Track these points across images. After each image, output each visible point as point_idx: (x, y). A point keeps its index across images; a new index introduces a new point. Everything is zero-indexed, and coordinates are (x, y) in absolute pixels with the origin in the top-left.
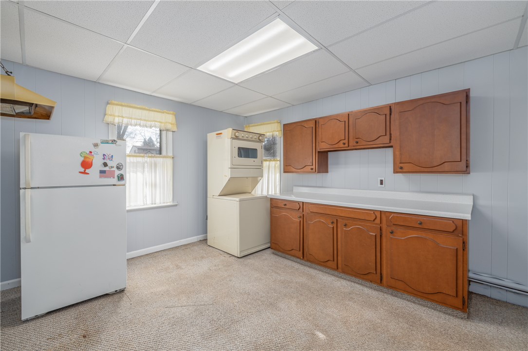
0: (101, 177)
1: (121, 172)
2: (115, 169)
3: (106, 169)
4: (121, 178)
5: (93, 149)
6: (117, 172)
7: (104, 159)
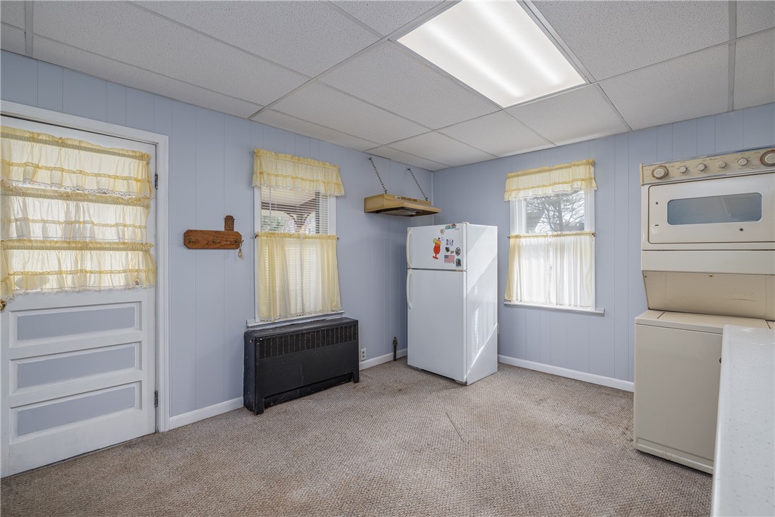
0: (445, 261)
1: (459, 257)
2: (454, 254)
3: (449, 253)
4: (459, 263)
5: (440, 236)
6: (456, 257)
7: (447, 244)
